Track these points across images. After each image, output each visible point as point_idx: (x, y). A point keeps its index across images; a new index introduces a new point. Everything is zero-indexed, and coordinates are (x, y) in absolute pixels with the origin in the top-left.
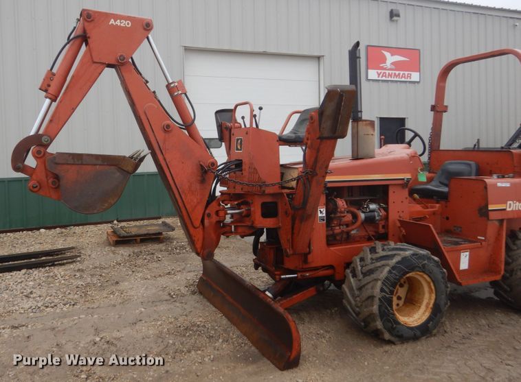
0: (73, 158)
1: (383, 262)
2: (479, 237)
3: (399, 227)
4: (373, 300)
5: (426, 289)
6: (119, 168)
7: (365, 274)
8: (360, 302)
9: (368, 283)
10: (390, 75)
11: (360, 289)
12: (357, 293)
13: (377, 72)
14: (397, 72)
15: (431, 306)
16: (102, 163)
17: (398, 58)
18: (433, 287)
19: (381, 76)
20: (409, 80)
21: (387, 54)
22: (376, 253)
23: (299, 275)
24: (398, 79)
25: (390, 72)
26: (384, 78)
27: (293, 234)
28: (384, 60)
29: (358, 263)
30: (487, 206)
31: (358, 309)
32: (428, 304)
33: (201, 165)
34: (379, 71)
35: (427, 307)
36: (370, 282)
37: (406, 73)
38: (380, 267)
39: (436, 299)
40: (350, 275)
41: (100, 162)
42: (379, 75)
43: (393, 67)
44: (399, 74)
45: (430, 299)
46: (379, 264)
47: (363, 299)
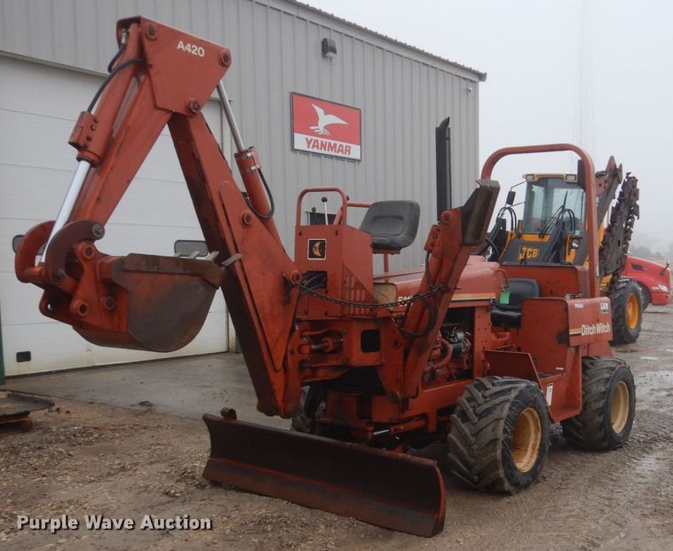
0: (147, 263)
1: (502, 398)
2: (557, 368)
3: (483, 361)
4: (496, 445)
5: (532, 428)
6: (204, 279)
7: (480, 416)
8: (477, 449)
9: (487, 426)
10: (323, 146)
11: (475, 435)
12: (472, 439)
13: (307, 139)
14: (333, 142)
15: (537, 447)
16: (182, 272)
17: (333, 119)
18: (540, 425)
19: (311, 146)
20: (347, 156)
21: (320, 111)
22: (487, 389)
23: (392, 429)
24: (333, 153)
25: (324, 140)
26: (315, 150)
27: (404, 371)
28: (315, 120)
29: (468, 404)
30: (567, 331)
31: (472, 460)
32: (535, 445)
33: (284, 278)
34: (309, 138)
35: (533, 449)
36: (490, 424)
37: (344, 144)
38: (499, 404)
39: (542, 439)
40: (459, 420)
41: (180, 270)
42: (309, 143)
43: (327, 133)
44: (335, 145)
45: (536, 439)
46: (496, 401)
47: (483, 445)
